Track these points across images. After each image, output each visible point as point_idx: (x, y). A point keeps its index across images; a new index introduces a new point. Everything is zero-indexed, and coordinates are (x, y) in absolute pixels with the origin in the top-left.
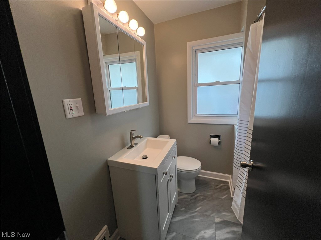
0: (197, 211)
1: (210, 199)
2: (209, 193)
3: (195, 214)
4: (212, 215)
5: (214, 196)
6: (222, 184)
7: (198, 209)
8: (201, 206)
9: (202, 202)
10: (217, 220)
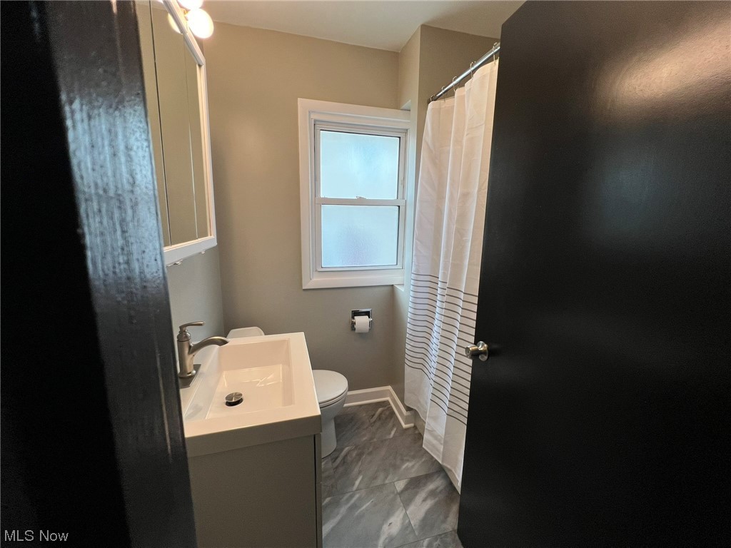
0: (356, 490)
1: (371, 449)
2: (364, 439)
3: (357, 496)
4: (387, 482)
5: (375, 440)
6: (380, 410)
7: (357, 483)
8: (360, 472)
9: (360, 463)
10: (400, 485)
